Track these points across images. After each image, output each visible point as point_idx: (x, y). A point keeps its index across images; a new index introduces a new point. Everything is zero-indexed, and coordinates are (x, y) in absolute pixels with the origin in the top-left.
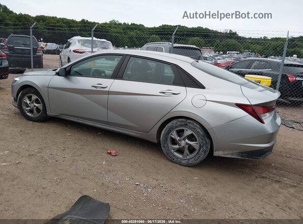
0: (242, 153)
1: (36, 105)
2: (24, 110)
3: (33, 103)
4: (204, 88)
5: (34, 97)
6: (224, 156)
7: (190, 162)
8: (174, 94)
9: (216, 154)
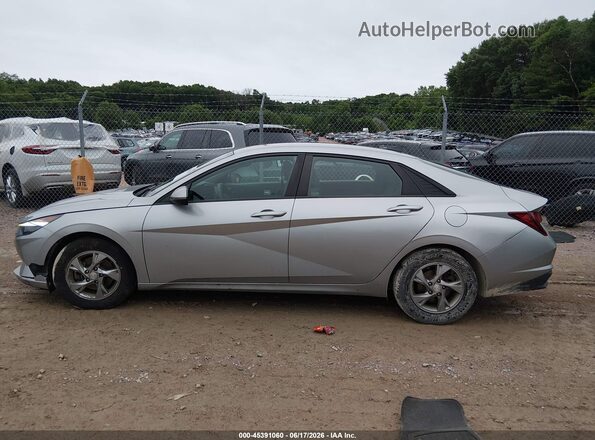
0: (524, 284)
1: (104, 272)
2: (73, 289)
3: (95, 269)
4: (454, 195)
5: (100, 256)
6: (499, 294)
7: (452, 315)
8: (412, 210)
9: (488, 293)
